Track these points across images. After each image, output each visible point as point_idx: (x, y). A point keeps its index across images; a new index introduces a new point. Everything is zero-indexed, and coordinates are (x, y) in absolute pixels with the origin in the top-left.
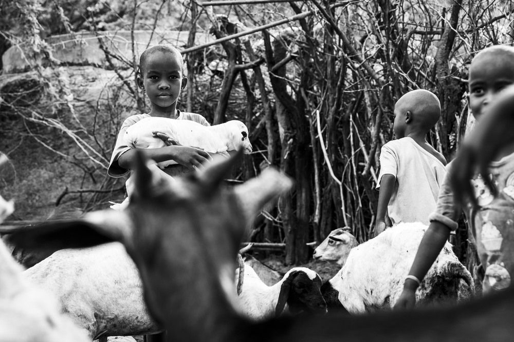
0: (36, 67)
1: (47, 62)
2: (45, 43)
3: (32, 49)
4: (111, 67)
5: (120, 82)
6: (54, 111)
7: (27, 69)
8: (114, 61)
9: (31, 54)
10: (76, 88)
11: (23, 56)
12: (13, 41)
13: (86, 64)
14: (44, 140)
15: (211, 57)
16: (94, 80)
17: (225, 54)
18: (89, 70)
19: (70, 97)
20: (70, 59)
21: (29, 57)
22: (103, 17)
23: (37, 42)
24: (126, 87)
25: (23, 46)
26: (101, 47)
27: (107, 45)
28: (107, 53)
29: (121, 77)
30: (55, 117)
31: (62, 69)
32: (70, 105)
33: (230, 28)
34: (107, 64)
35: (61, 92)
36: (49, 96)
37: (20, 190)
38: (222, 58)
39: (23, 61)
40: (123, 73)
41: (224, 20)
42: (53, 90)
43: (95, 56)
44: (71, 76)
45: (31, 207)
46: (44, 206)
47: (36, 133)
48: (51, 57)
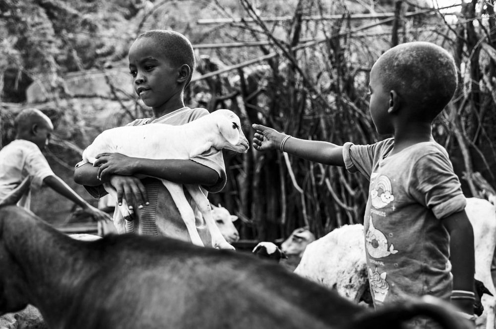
0: (54, 99)
1: (64, 95)
2: (61, 80)
3: (50, 85)
4: (116, 99)
5: (123, 111)
6: (69, 135)
7: (47, 101)
8: (119, 94)
9: (50, 89)
10: (87, 116)
11: (43, 90)
12: (34, 78)
13: (95, 96)
14: (61, 159)
15: (197, 90)
16: (102, 109)
17: (207, 87)
18: (98, 101)
19: (82, 123)
20: (82, 92)
21: (48, 91)
22: (110, 58)
23: (54, 79)
24: (128, 115)
25: (43, 82)
26: (108, 82)
27: (113, 81)
28: (112, 87)
29: (124, 107)
30: (69, 139)
31: (75, 101)
32: (82, 130)
33: (212, 67)
34: (112, 96)
35: (75, 120)
36: (65, 123)
37: (41, 199)
38: (206, 91)
39: (43, 94)
40: (126, 104)
41: (207, 60)
42: (68, 118)
43: (103, 89)
44: (83, 106)
45: (52, 213)
46: (61, 213)
47: (54, 152)
48: (67, 91)
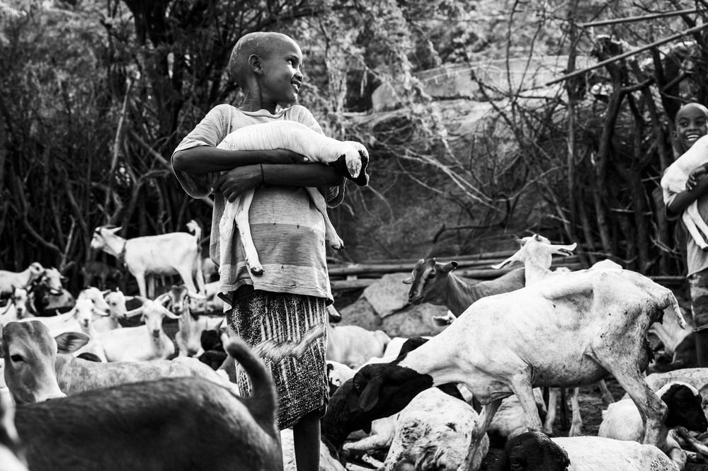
0: (408, 104)
1: (419, 98)
2: (415, 80)
3: (402, 88)
4: (485, 99)
5: (495, 114)
6: (427, 147)
7: (398, 106)
8: (489, 92)
9: (402, 92)
10: (449, 122)
11: (394, 93)
12: (383, 79)
13: (458, 97)
14: (418, 177)
15: (594, 81)
16: (467, 113)
17: (608, 76)
18: (462, 103)
19: (443, 133)
20: (440, 93)
21: (399, 94)
22: (470, 48)
23: (407, 79)
24: (502, 118)
25: (393, 84)
26: (473, 78)
27: (480, 76)
28: (481, 84)
29: (496, 108)
30: (428, 153)
31: (434, 104)
32: (444, 141)
33: (615, 49)
34: (480, 95)
35: (434, 128)
36: (422, 132)
37: (396, 229)
38: (605, 81)
39: (394, 98)
40: (498, 104)
41: (607, 41)
42: (426, 126)
43: (468, 88)
44: (443, 110)
45: (409, 244)
46: (420, 244)
47: (410, 170)
48: (423, 94)
